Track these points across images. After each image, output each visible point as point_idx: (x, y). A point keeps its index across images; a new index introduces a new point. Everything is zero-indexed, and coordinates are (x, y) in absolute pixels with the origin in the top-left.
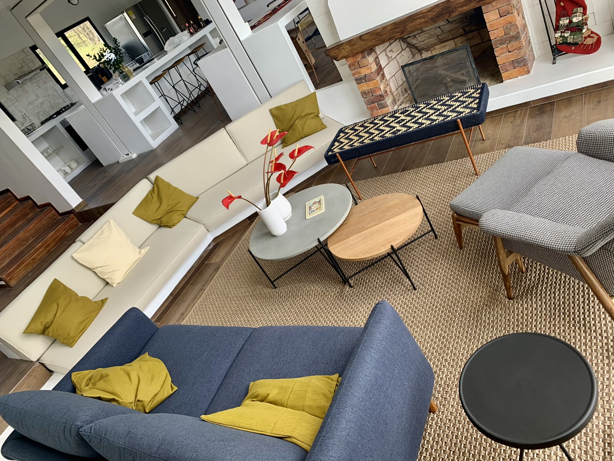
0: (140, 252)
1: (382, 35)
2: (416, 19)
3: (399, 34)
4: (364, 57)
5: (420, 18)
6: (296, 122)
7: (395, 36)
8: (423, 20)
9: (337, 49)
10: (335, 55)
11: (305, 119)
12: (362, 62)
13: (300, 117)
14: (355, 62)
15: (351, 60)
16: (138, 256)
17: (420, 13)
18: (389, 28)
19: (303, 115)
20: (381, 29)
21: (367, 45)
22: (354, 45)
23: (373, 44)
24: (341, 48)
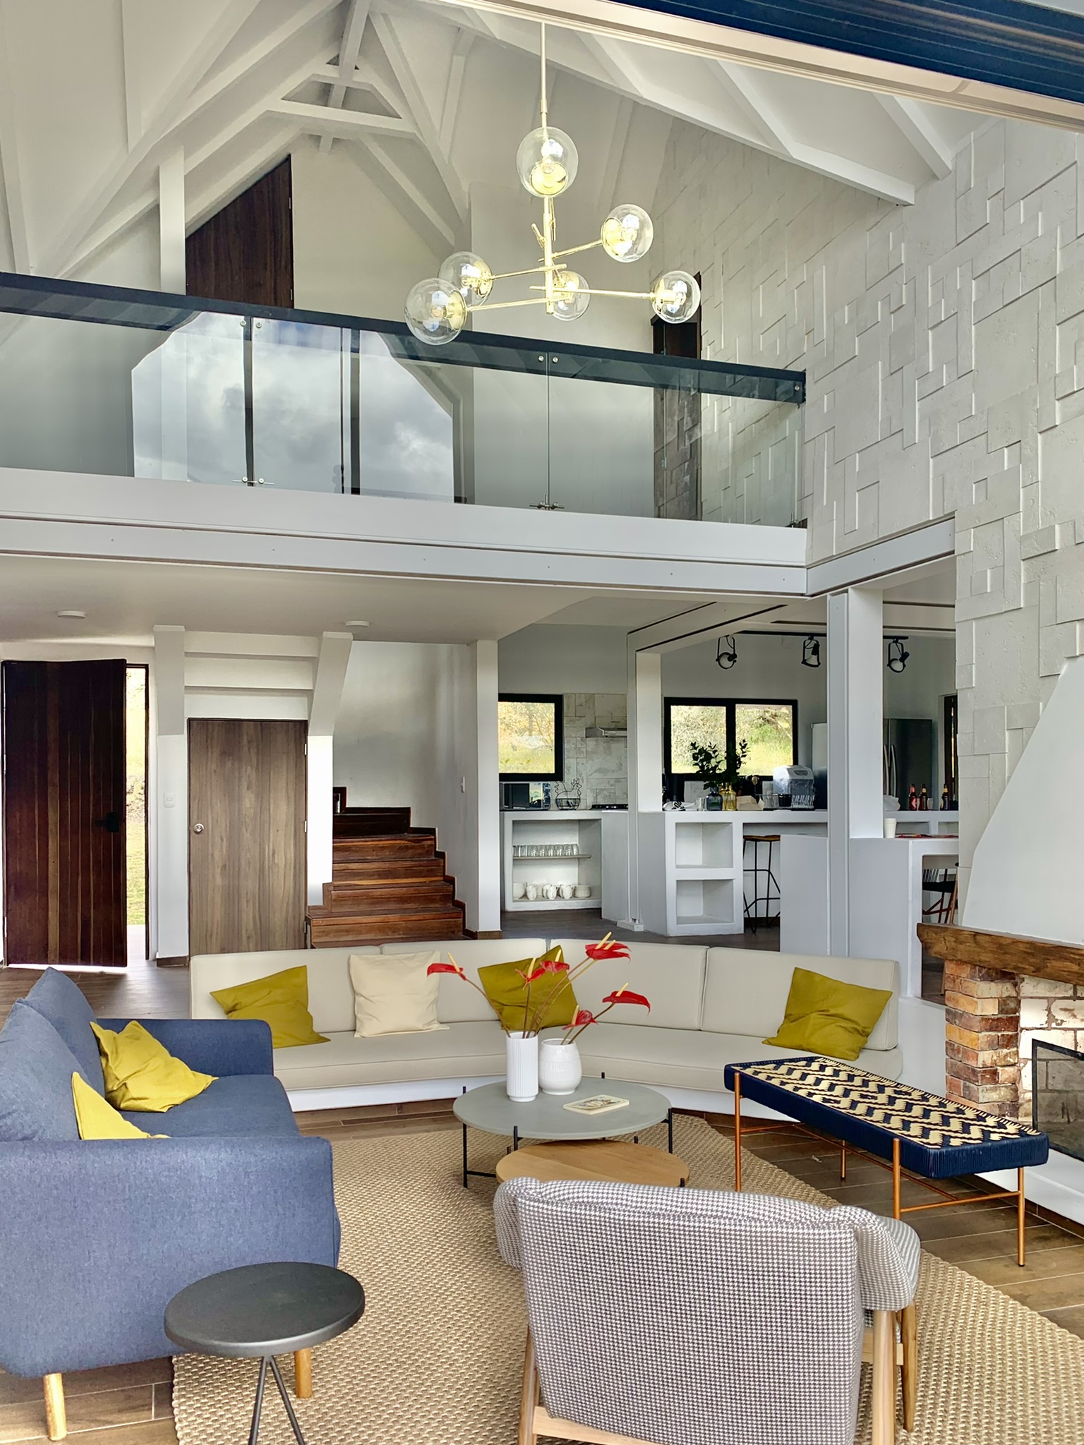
0: (430, 1023)
1: (1006, 953)
2: (1067, 959)
3: (1032, 968)
4: (973, 977)
5: (1073, 961)
6: (814, 1015)
7: (1024, 968)
8: (1075, 968)
9: (936, 934)
10: (929, 941)
11: (829, 1021)
12: (967, 984)
13: (825, 1013)
14: (958, 977)
15: (952, 969)
16: (420, 1027)
17: (1076, 951)
18: (1022, 947)
19: (832, 1011)
20: (1009, 941)
21: (979, 956)
22: (961, 943)
23: (988, 959)
24: (942, 934)
